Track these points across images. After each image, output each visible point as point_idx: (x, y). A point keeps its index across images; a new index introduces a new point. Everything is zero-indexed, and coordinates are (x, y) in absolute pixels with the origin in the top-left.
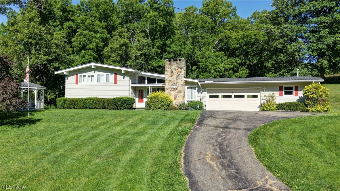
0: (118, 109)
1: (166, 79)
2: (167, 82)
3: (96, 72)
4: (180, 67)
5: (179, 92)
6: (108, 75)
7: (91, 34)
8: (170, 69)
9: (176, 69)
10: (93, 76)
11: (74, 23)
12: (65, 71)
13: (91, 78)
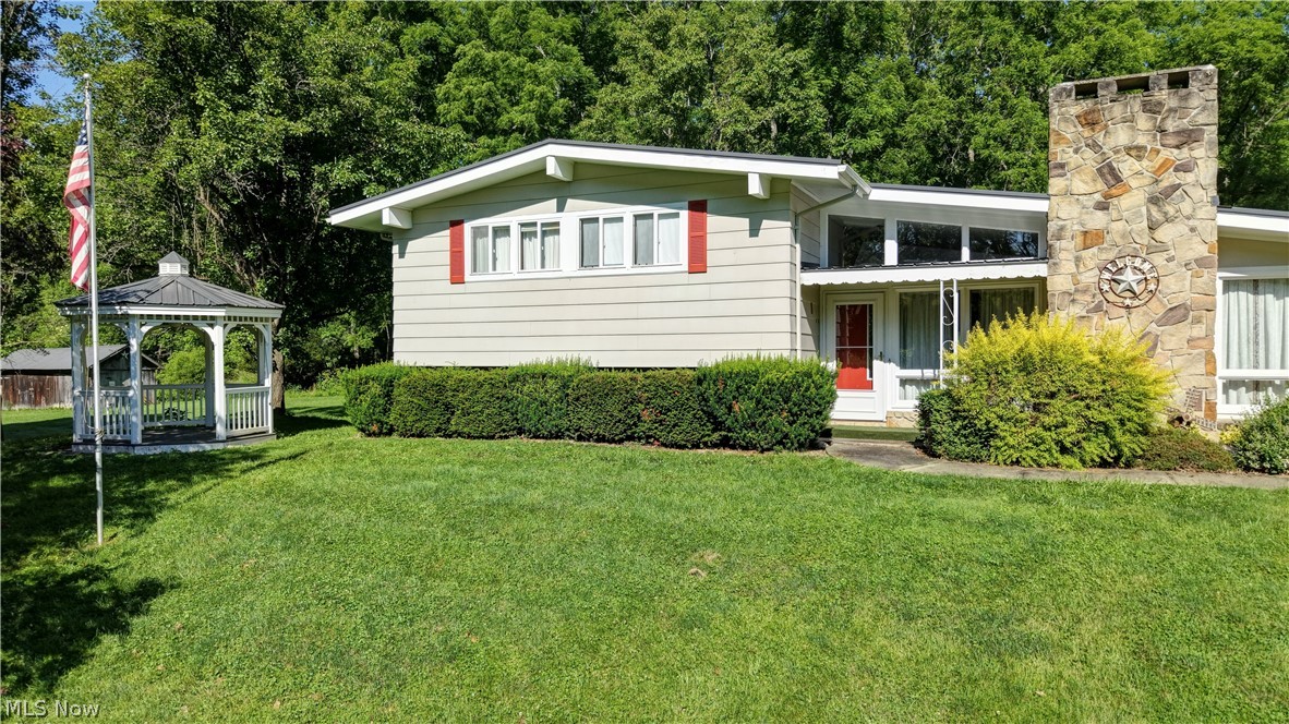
0: (725, 443)
1: (1062, 228)
2: (1065, 250)
3: (569, 201)
4: (1178, 133)
5: (1176, 314)
6: (650, 216)
7: (515, 64)
8: (1089, 153)
9: (1140, 148)
10: (552, 229)
11: (444, 26)
12: (384, 208)
13: (543, 244)
